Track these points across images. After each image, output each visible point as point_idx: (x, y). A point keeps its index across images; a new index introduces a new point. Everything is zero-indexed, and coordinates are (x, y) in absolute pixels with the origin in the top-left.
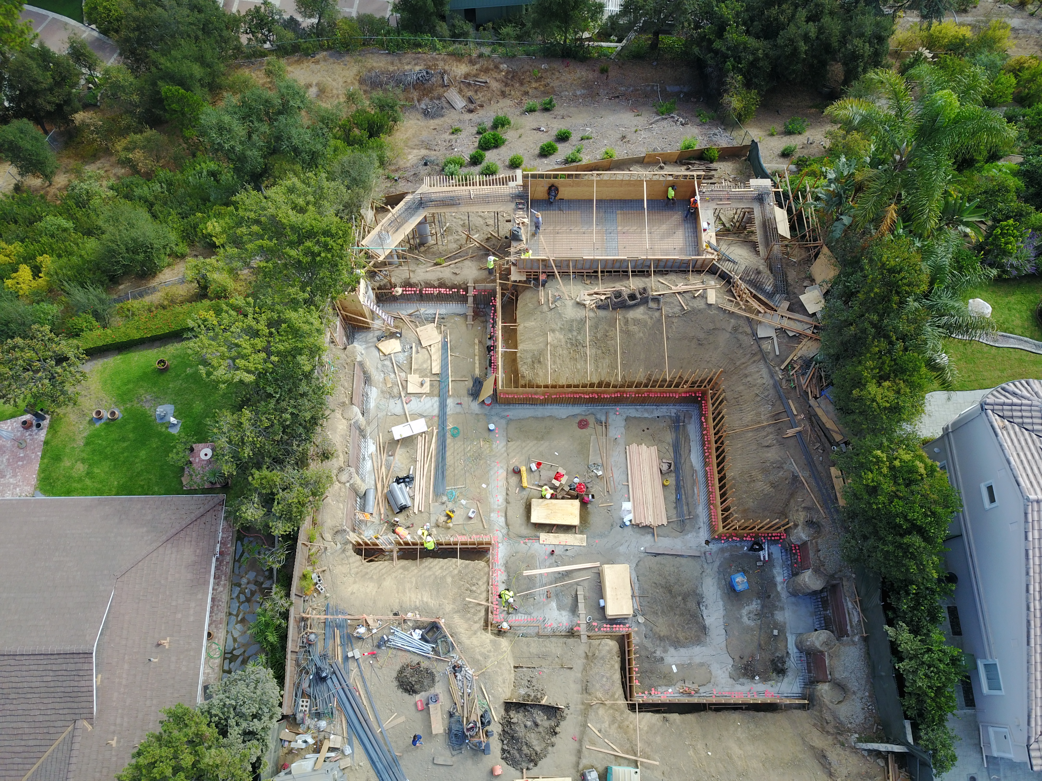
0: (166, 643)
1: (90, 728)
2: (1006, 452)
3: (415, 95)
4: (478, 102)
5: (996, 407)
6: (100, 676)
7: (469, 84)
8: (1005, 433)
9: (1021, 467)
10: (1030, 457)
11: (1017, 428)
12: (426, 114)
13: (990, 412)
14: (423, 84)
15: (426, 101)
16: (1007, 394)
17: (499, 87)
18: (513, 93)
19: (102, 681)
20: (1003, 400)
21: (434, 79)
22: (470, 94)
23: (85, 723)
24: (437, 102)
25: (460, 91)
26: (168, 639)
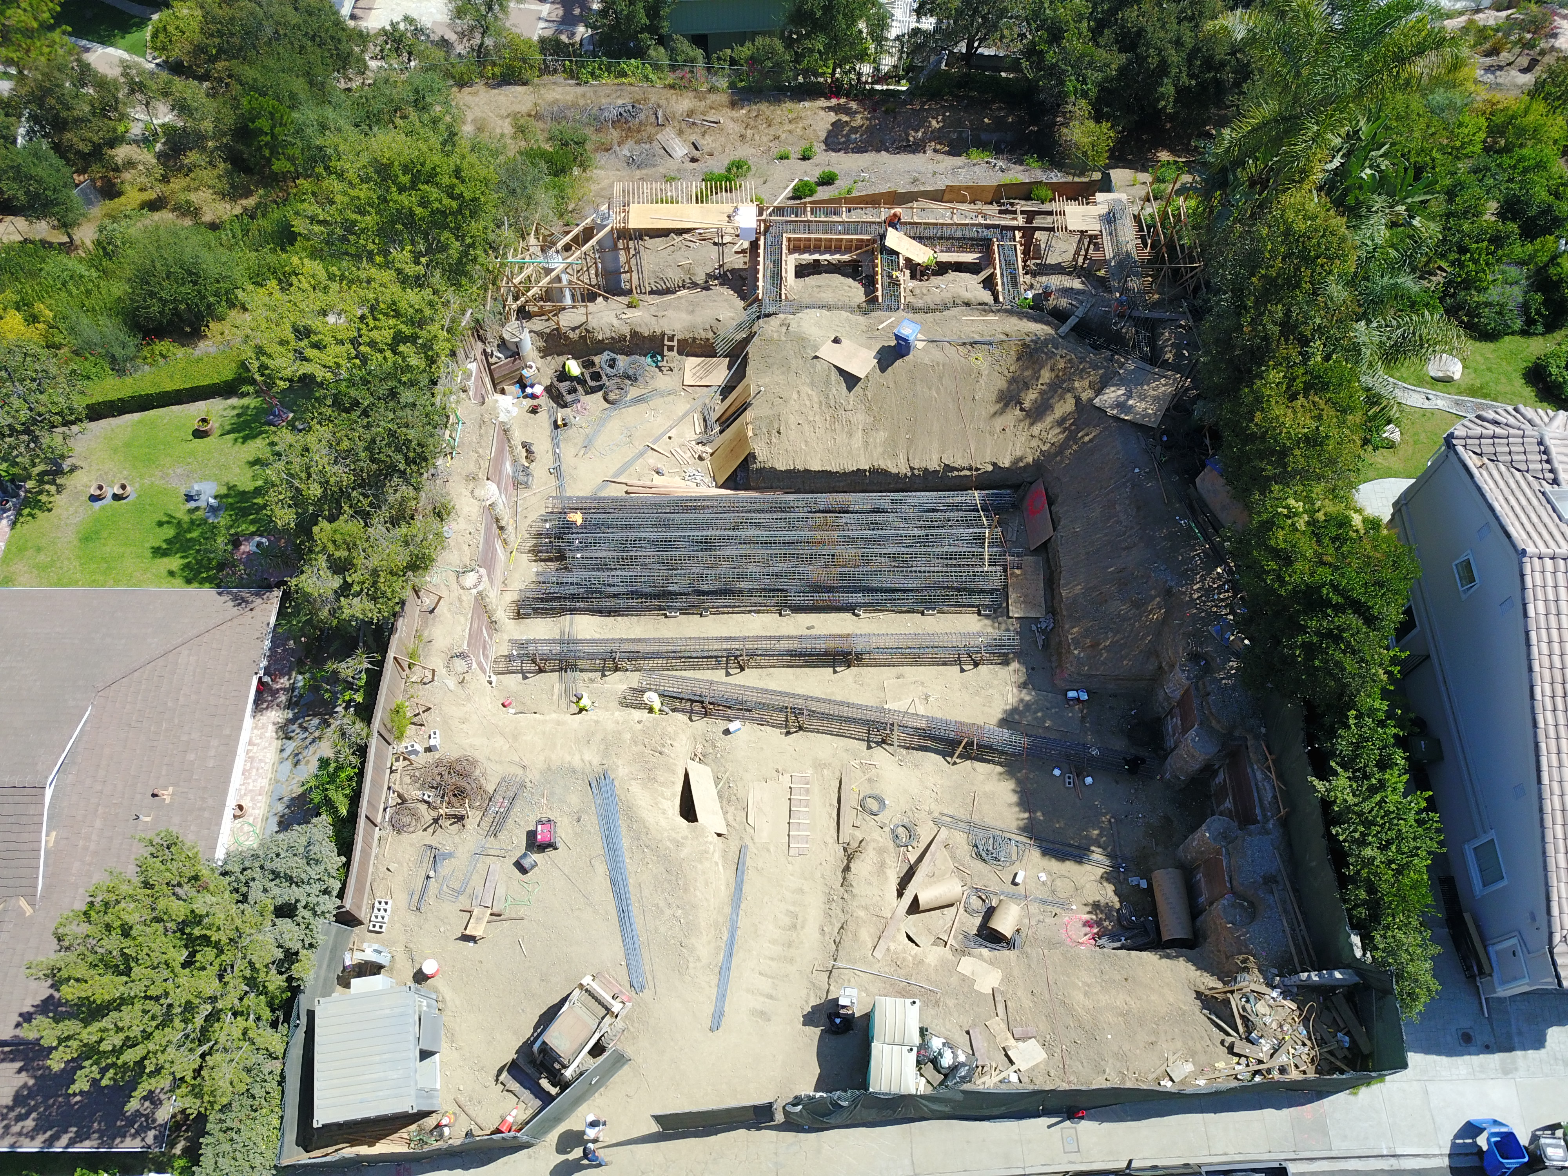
0: (166, 795)
1: (29, 910)
2: (1488, 496)
3: (615, 134)
4: (706, 149)
5: (1469, 441)
6: (54, 834)
7: (694, 123)
8: (1484, 473)
9: (1511, 514)
10: (1524, 502)
11: (1503, 468)
12: (630, 162)
13: (1460, 449)
14: (627, 122)
15: (630, 143)
16: (1485, 424)
17: (737, 129)
18: (757, 137)
19: (56, 842)
20: (1478, 430)
21: (642, 116)
22: (693, 138)
23: (23, 902)
24: (647, 146)
25: (680, 133)
26: (171, 789)
